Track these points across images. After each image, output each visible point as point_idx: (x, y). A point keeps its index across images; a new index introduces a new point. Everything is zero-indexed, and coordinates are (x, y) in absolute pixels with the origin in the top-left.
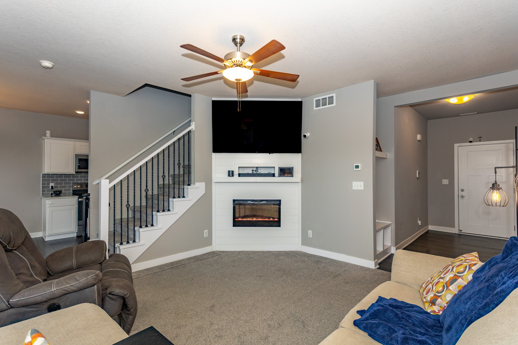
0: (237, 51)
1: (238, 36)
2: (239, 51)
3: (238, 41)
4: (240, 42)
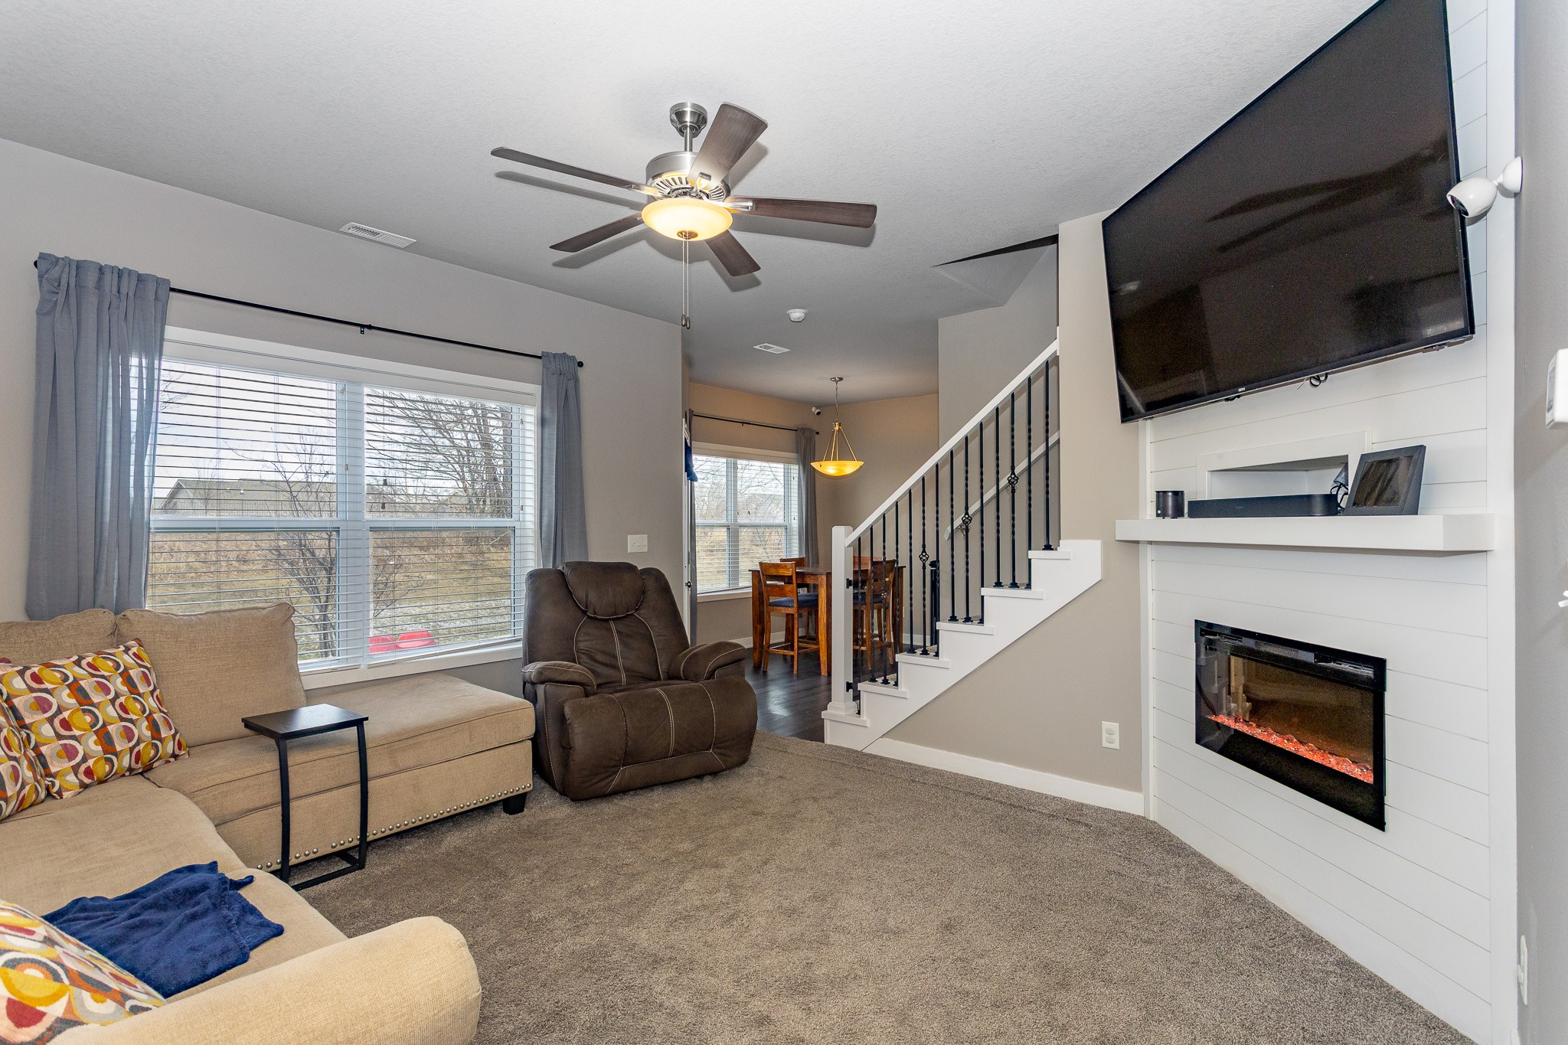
0: (686, 150)
1: (689, 104)
2: (691, 150)
3: (686, 122)
4: (693, 123)
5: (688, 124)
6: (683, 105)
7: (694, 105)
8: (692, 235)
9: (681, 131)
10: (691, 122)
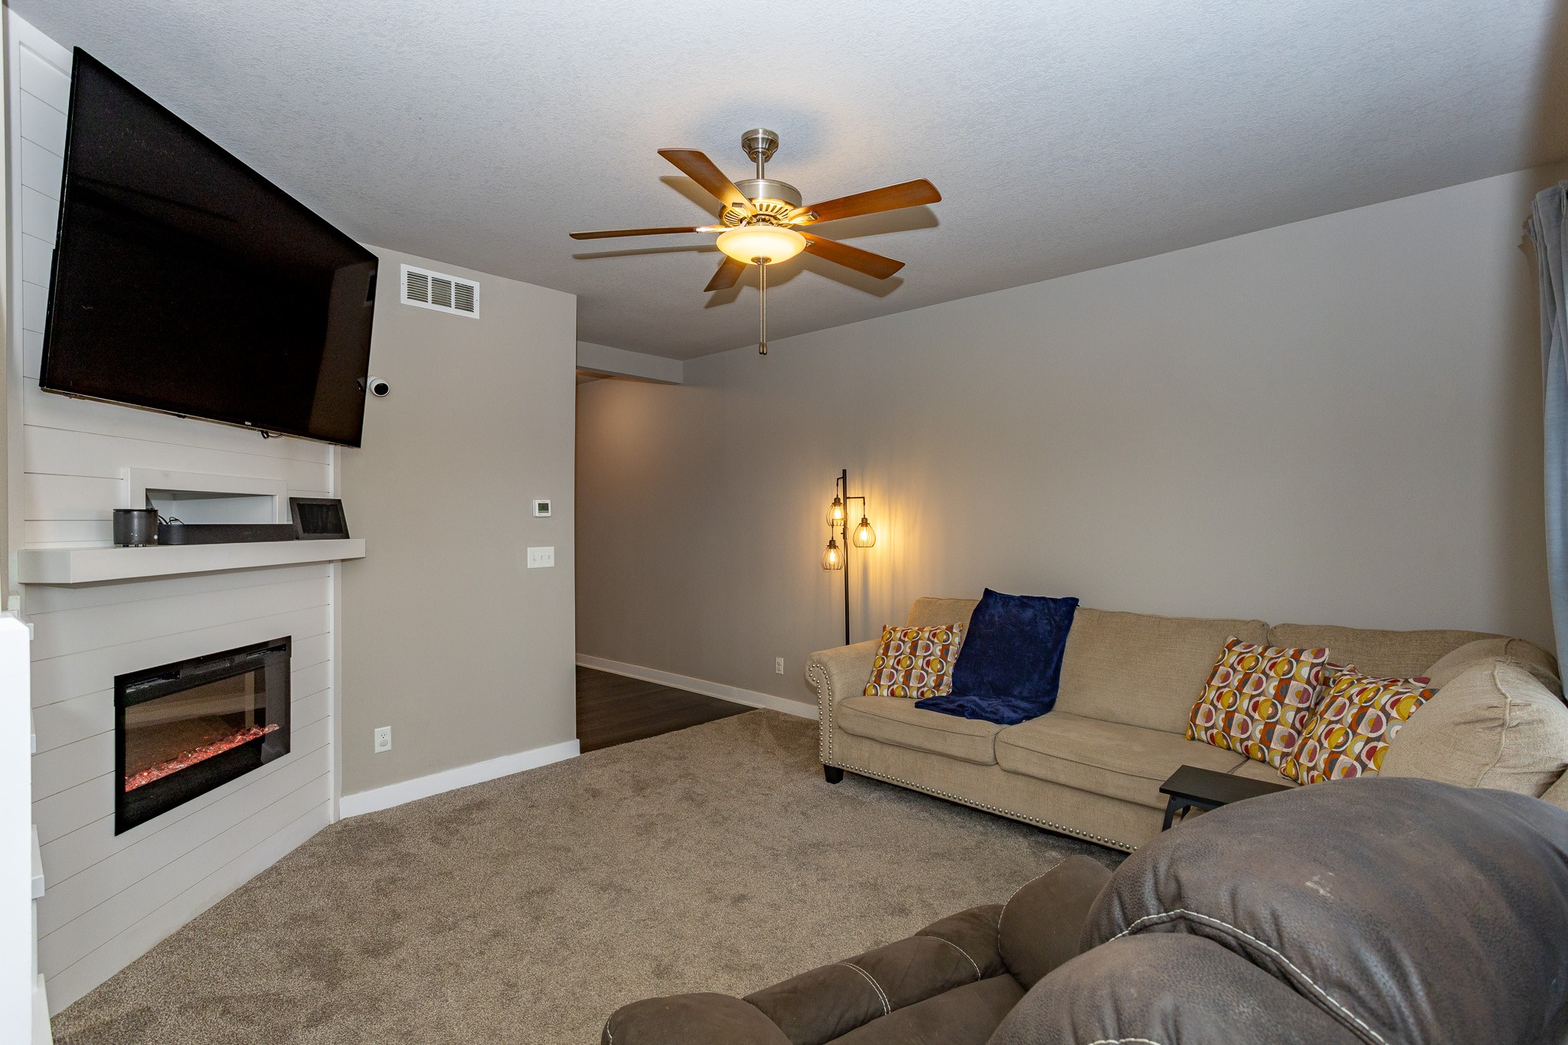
0: (758, 178)
1: (761, 131)
2: (763, 178)
3: (758, 148)
4: (765, 149)
5: (760, 150)
6: (756, 131)
7: (765, 132)
8: (767, 260)
9: (754, 160)
10: (762, 148)
